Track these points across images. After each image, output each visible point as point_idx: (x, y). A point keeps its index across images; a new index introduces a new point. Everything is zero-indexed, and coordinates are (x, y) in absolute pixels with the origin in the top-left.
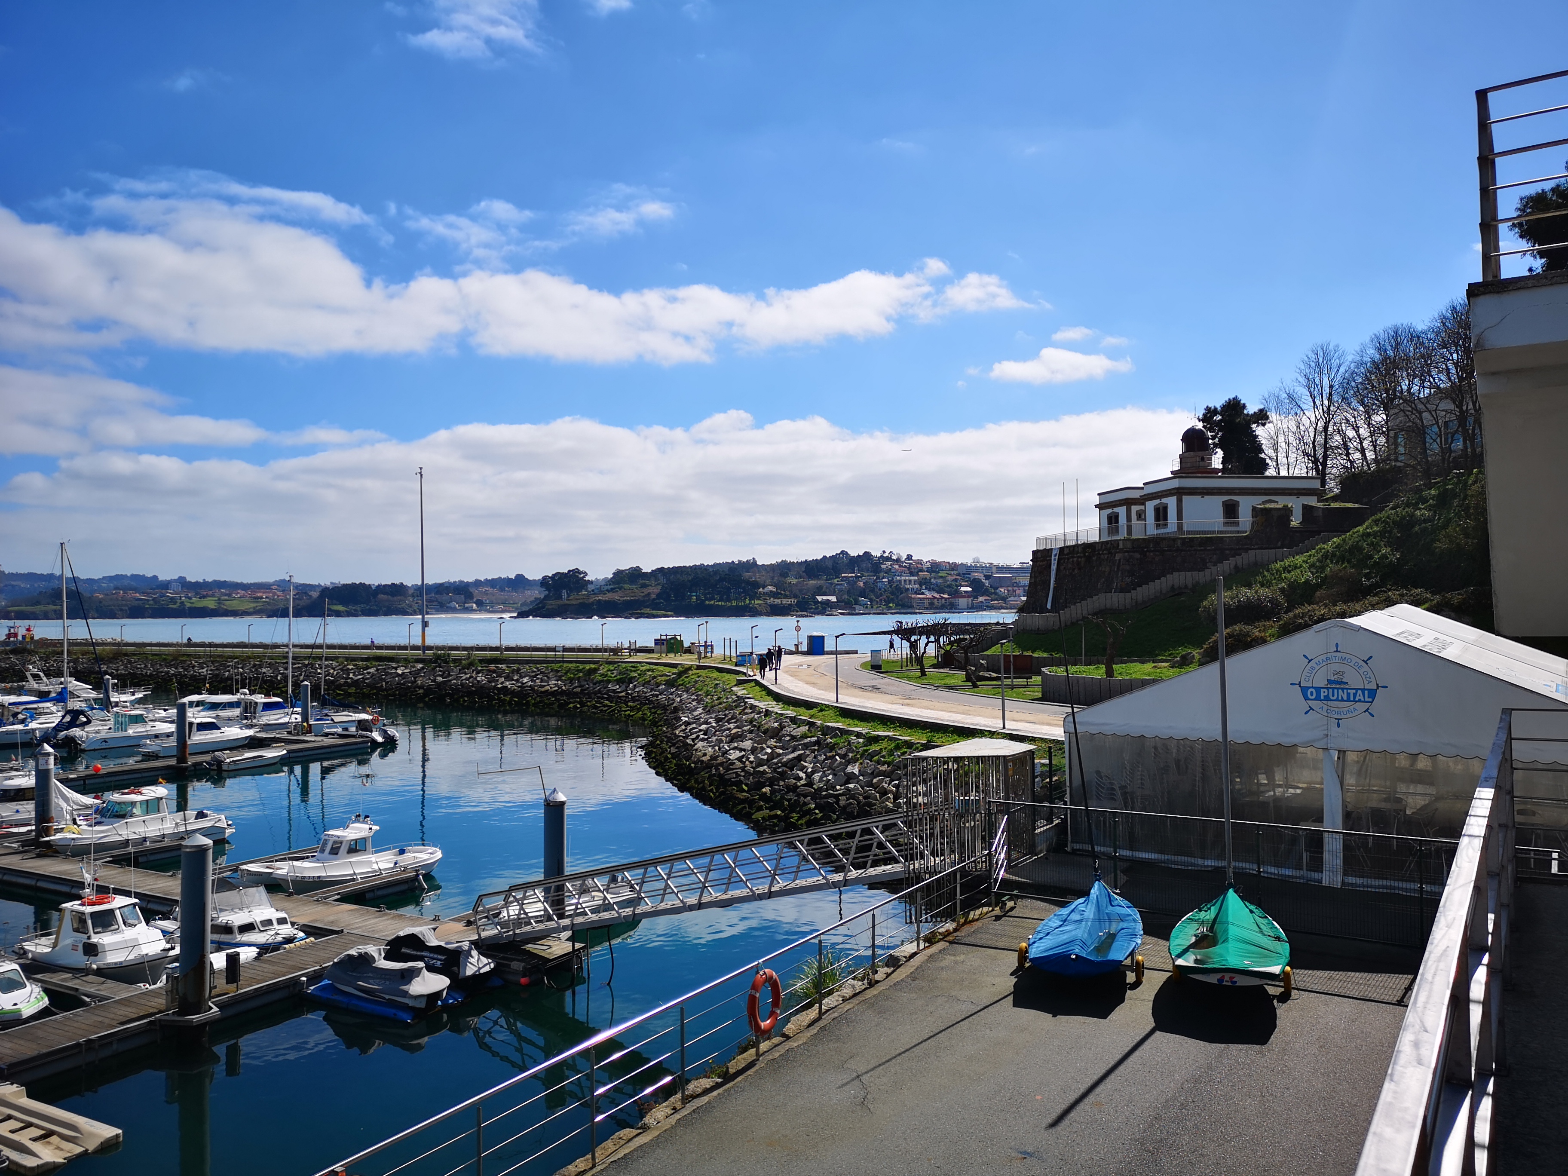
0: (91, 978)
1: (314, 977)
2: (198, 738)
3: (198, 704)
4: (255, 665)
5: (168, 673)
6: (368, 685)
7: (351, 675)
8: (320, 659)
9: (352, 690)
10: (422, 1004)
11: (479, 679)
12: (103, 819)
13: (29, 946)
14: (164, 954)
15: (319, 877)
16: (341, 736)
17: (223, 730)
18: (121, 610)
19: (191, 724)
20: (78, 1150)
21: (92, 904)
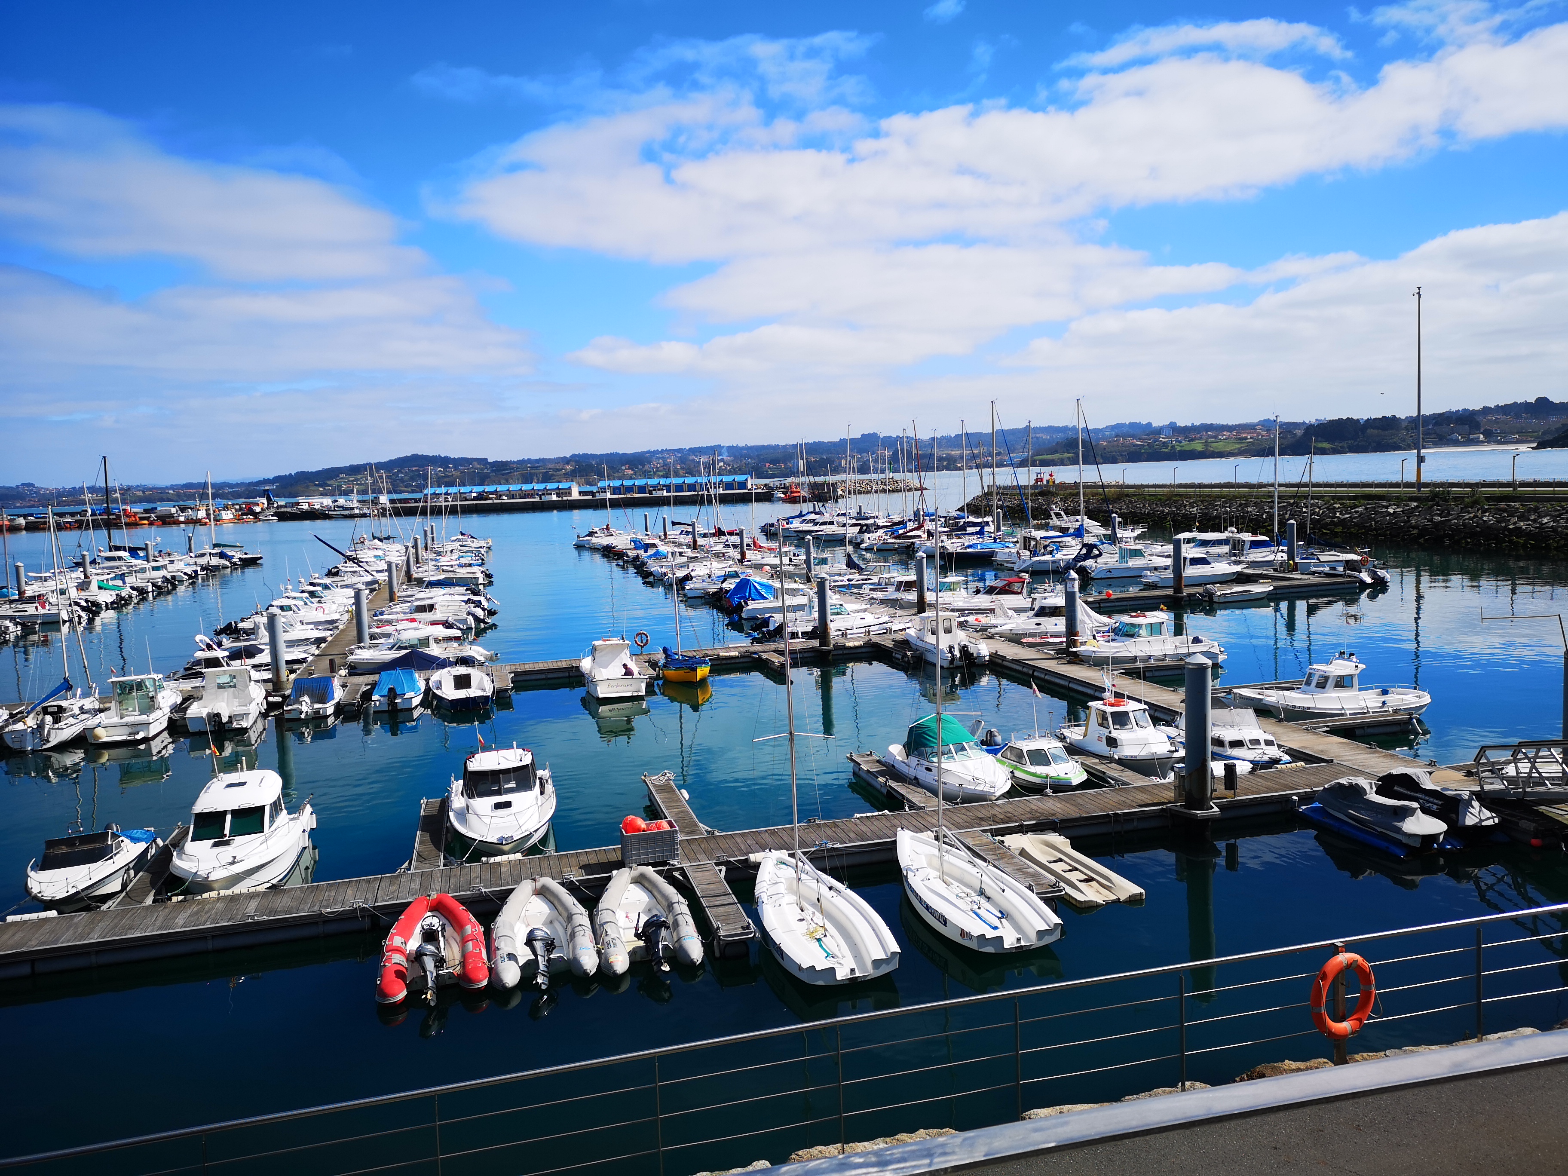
0: (1113, 765)
1: (1306, 798)
2: (1190, 571)
3: (1189, 541)
4: (1241, 505)
5: (1163, 511)
6: (1356, 524)
7: (1338, 514)
8: (1306, 497)
9: (1339, 529)
10: (1417, 844)
11: (1485, 518)
12: (1117, 637)
13: (1067, 732)
14: (1169, 755)
15: (1309, 708)
16: (1328, 575)
17: (1213, 565)
18: (1121, 455)
19: (1185, 558)
20: (1114, 897)
21: (1112, 705)
